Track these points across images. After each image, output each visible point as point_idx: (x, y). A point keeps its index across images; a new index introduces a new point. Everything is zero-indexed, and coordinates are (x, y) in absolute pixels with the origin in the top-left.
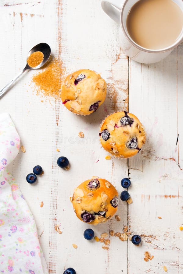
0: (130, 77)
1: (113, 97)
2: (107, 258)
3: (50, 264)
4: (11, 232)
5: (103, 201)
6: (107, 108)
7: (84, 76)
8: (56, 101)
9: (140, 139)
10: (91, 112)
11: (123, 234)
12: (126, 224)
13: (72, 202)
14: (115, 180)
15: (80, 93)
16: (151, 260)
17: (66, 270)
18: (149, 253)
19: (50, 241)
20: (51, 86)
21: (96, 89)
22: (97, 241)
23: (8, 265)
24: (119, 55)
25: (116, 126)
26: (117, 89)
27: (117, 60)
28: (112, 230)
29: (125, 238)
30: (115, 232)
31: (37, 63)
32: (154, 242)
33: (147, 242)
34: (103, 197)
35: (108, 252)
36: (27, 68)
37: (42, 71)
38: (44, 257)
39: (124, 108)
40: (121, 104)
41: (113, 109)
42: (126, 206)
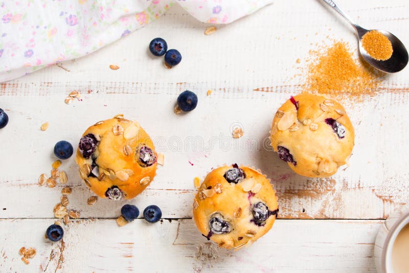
0: (349, 222)
1: (310, 190)
2: (25, 182)
3: (16, 86)
4: (68, 16)
5: (116, 173)
6: (289, 179)
7: (341, 135)
8: (299, 85)
9: (227, 239)
10: (276, 150)
11: (65, 210)
12: (83, 215)
13: (116, 118)
14: (158, 194)
15: (310, 129)
16: (22, 259)
17: (5, 111)
18: (33, 255)
19: (53, 84)
20: (326, 76)
21: (319, 159)
22: (53, 165)
23: (13, 14)
24: (391, 202)
25: (251, 194)
26: (324, 198)
27: (380, 197)
28: (73, 190)
29: (59, 214)
30: (69, 196)
31: (370, 48)
32: (52, 265)
33: (52, 252)
34: (123, 173)
35: (35, 184)
36: (361, 32)
37: (355, 60)
38: (26, 74)
39: (289, 210)
40: (297, 204)
41: (286, 190)
42: (114, 215)
